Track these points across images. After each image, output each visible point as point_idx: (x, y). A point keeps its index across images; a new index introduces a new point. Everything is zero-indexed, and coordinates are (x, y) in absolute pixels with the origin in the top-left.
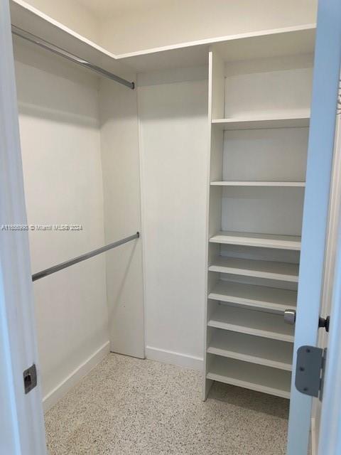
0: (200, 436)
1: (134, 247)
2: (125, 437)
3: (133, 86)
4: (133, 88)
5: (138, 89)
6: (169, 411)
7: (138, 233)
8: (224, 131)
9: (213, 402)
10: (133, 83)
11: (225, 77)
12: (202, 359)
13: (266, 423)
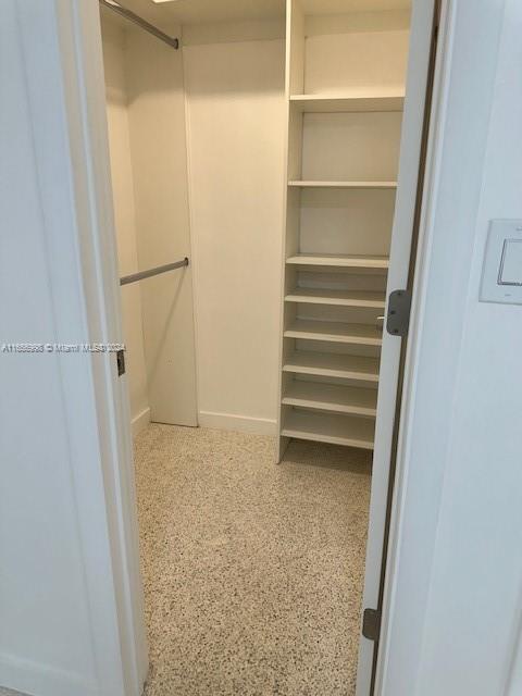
0: (276, 495)
1: (183, 277)
2: (184, 502)
3: (176, 44)
4: (177, 48)
5: (183, 48)
6: (236, 475)
7: (186, 259)
8: (303, 113)
9: (288, 465)
10: (177, 40)
11: (306, 38)
12: (275, 421)
13: (353, 481)
